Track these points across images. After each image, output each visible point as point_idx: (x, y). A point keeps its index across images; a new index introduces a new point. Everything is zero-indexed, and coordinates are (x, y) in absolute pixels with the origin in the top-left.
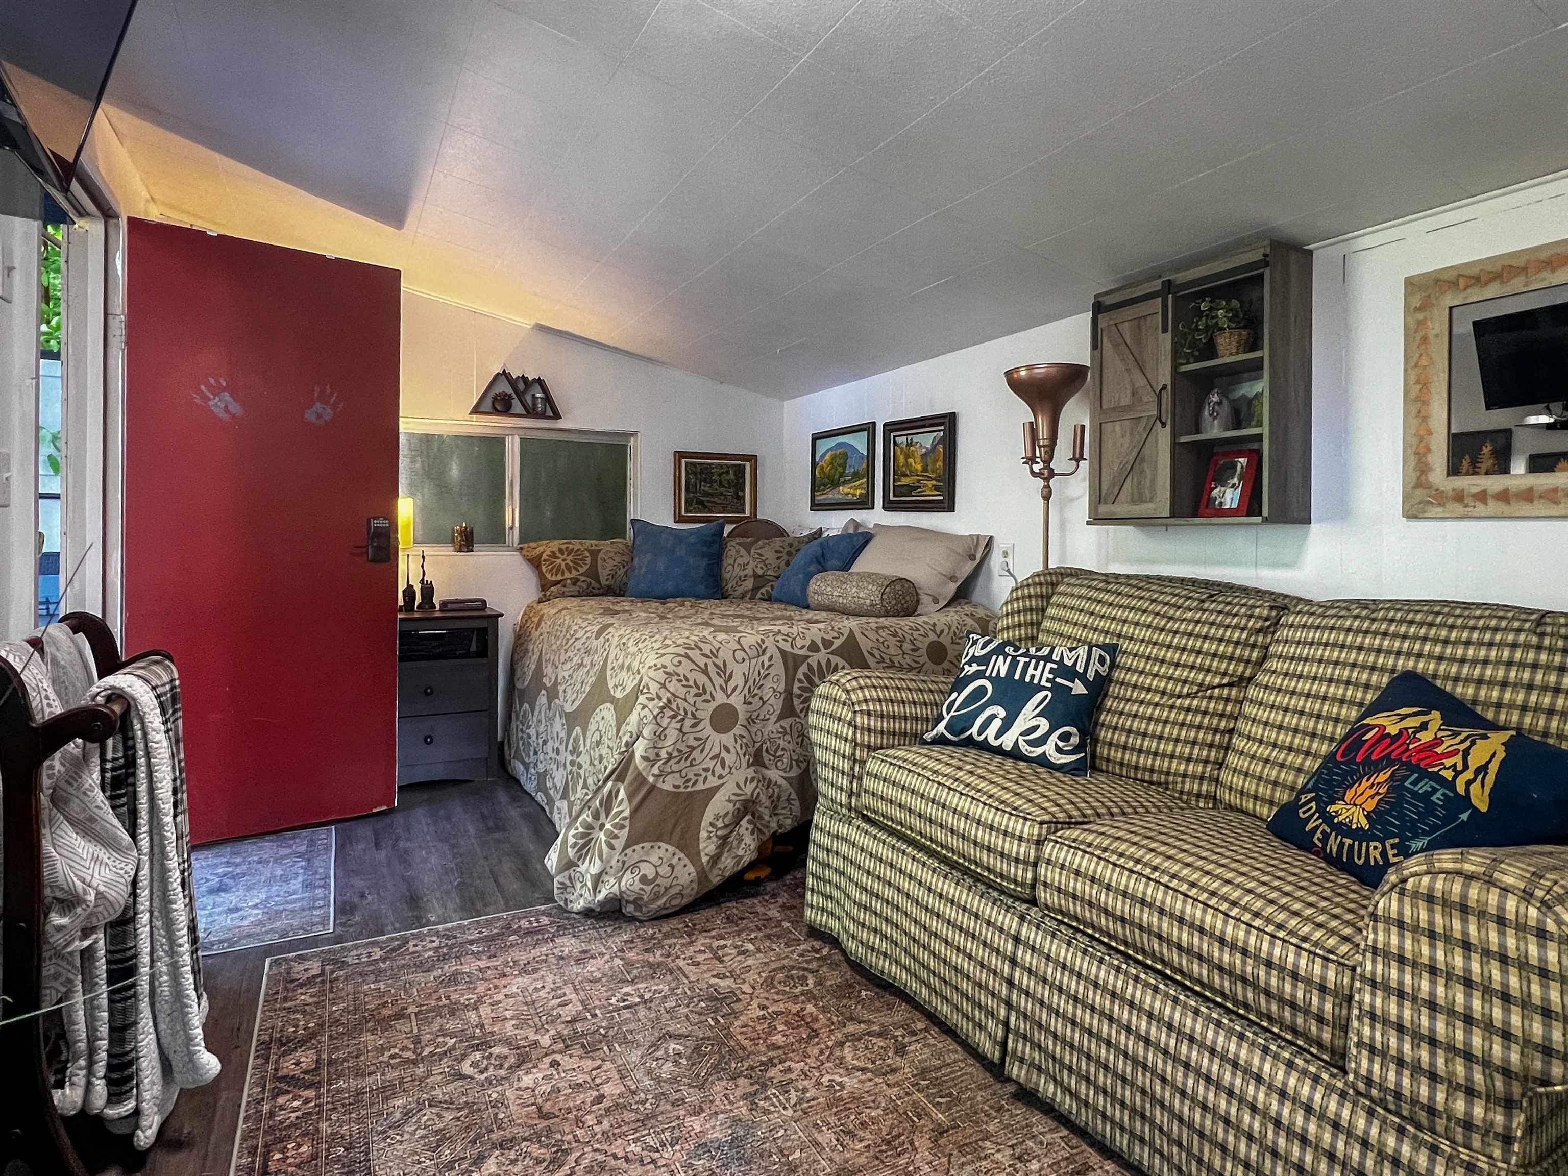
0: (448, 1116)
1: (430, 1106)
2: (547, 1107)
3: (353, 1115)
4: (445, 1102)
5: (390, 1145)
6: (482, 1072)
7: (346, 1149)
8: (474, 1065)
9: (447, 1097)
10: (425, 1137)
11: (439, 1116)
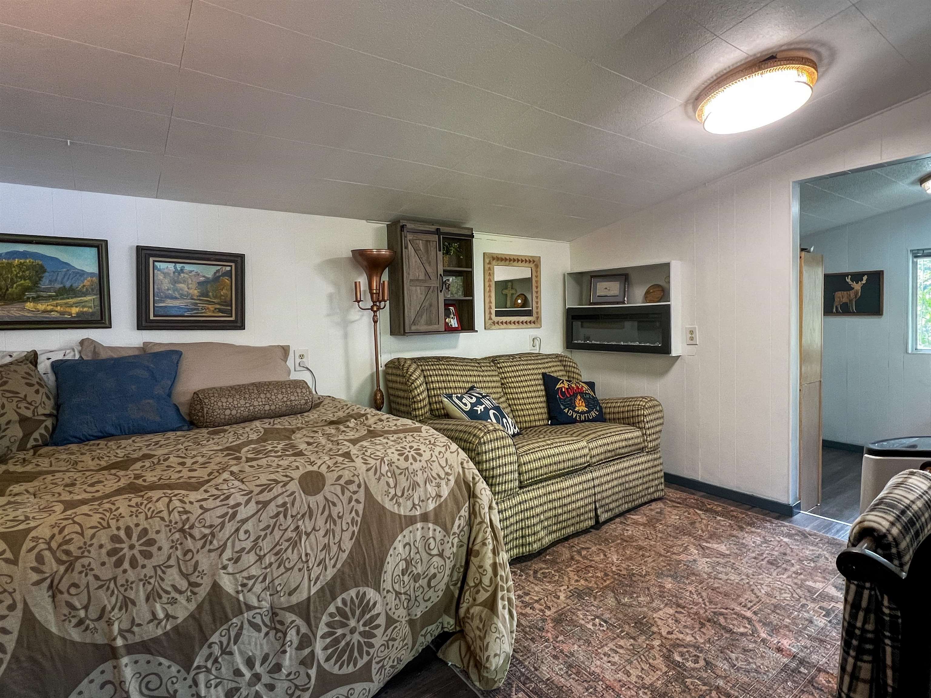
0: (733, 656)
1: (735, 665)
2: (697, 626)
3: (771, 692)
4: (728, 661)
5: (767, 667)
6: (698, 657)
7: (787, 682)
8: (696, 662)
9: (725, 662)
10: (751, 658)
11: (737, 659)
